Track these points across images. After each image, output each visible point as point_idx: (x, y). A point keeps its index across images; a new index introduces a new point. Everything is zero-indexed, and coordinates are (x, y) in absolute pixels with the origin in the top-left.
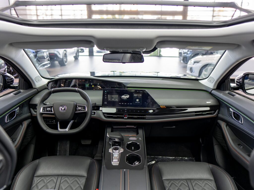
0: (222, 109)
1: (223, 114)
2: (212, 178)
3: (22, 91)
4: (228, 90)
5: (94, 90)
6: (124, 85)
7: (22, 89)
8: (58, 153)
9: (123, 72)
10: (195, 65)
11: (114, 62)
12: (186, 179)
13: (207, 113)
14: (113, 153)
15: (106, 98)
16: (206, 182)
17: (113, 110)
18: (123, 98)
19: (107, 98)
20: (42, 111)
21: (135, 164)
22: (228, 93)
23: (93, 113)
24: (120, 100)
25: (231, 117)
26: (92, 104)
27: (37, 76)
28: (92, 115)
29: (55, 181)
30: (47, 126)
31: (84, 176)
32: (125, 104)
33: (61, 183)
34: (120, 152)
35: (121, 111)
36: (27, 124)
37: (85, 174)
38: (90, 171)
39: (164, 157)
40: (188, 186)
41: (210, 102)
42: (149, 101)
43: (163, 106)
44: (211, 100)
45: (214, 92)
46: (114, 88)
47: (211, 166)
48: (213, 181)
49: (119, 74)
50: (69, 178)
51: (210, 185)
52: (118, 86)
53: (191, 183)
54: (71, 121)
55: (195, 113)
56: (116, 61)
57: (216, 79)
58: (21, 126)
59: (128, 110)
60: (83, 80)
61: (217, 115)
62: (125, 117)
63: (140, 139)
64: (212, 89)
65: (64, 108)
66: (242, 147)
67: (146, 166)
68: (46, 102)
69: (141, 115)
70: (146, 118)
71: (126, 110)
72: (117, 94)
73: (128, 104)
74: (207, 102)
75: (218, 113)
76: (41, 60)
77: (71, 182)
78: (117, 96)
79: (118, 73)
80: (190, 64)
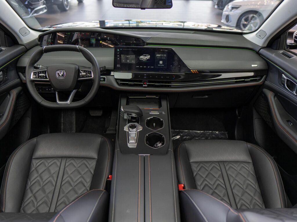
0: (271, 75)
1: (272, 81)
2: (250, 161)
3: (4, 49)
4: (282, 49)
5: (102, 47)
6: (143, 41)
7: (3, 46)
8: (62, 127)
9: (141, 22)
10: (233, 12)
11: (130, 7)
12: (218, 162)
13: (251, 80)
14: (129, 132)
15: (118, 59)
16: (243, 165)
17: (128, 76)
18: (141, 59)
19: (120, 59)
20: (33, 78)
21: (157, 145)
22: (283, 53)
23: (102, 79)
24: (137, 62)
25: (282, 85)
26: (100, 68)
27: (22, 27)
28: (101, 82)
29: (59, 164)
30: (42, 98)
31: (94, 159)
32: (145, 67)
33: (66, 167)
34: (138, 131)
35: (139, 76)
36: (17, 93)
37: (95, 156)
38: (101, 152)
39: (191, 131)
40: (220, 170)
41: (256, 65)
42: (176, 63)
43: (194, 71)
44: (258, 62)
45: (263, 52)
46: (130, 44)
47: (249, 145)
48: (251, 163)
49: (136, 24)
50: (76, 160)
51: (246, 169)
52: (135, 42)
53: (224, 165)
54: (72, 91)
55: (235, 80)
56: (133, 6)
57: (268, 33)
58: (8, 96)
59: (148, 76)
60: (87, 34)
61: (264, 82)
62: (145, 85)
63: (163, 113)
64: (261, 48)
65: (62, 73)
66: (292, 124)
67: (171, 149)
68: (37, 65)
69: (166, 82)
70: (172, 86)
71: (146, 76)
72: (133, 54)
73: (149, 67)
74: (253, 66)
75: (265, 80)
76: (33, 3)
77: (79, 165)
78: (133, 56)
79: (134, 23)
80: (226, 11)
